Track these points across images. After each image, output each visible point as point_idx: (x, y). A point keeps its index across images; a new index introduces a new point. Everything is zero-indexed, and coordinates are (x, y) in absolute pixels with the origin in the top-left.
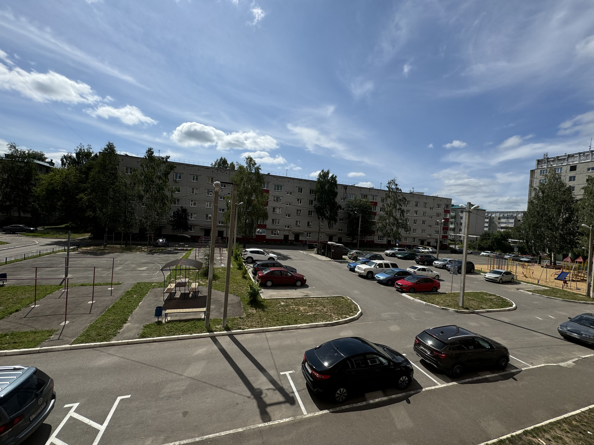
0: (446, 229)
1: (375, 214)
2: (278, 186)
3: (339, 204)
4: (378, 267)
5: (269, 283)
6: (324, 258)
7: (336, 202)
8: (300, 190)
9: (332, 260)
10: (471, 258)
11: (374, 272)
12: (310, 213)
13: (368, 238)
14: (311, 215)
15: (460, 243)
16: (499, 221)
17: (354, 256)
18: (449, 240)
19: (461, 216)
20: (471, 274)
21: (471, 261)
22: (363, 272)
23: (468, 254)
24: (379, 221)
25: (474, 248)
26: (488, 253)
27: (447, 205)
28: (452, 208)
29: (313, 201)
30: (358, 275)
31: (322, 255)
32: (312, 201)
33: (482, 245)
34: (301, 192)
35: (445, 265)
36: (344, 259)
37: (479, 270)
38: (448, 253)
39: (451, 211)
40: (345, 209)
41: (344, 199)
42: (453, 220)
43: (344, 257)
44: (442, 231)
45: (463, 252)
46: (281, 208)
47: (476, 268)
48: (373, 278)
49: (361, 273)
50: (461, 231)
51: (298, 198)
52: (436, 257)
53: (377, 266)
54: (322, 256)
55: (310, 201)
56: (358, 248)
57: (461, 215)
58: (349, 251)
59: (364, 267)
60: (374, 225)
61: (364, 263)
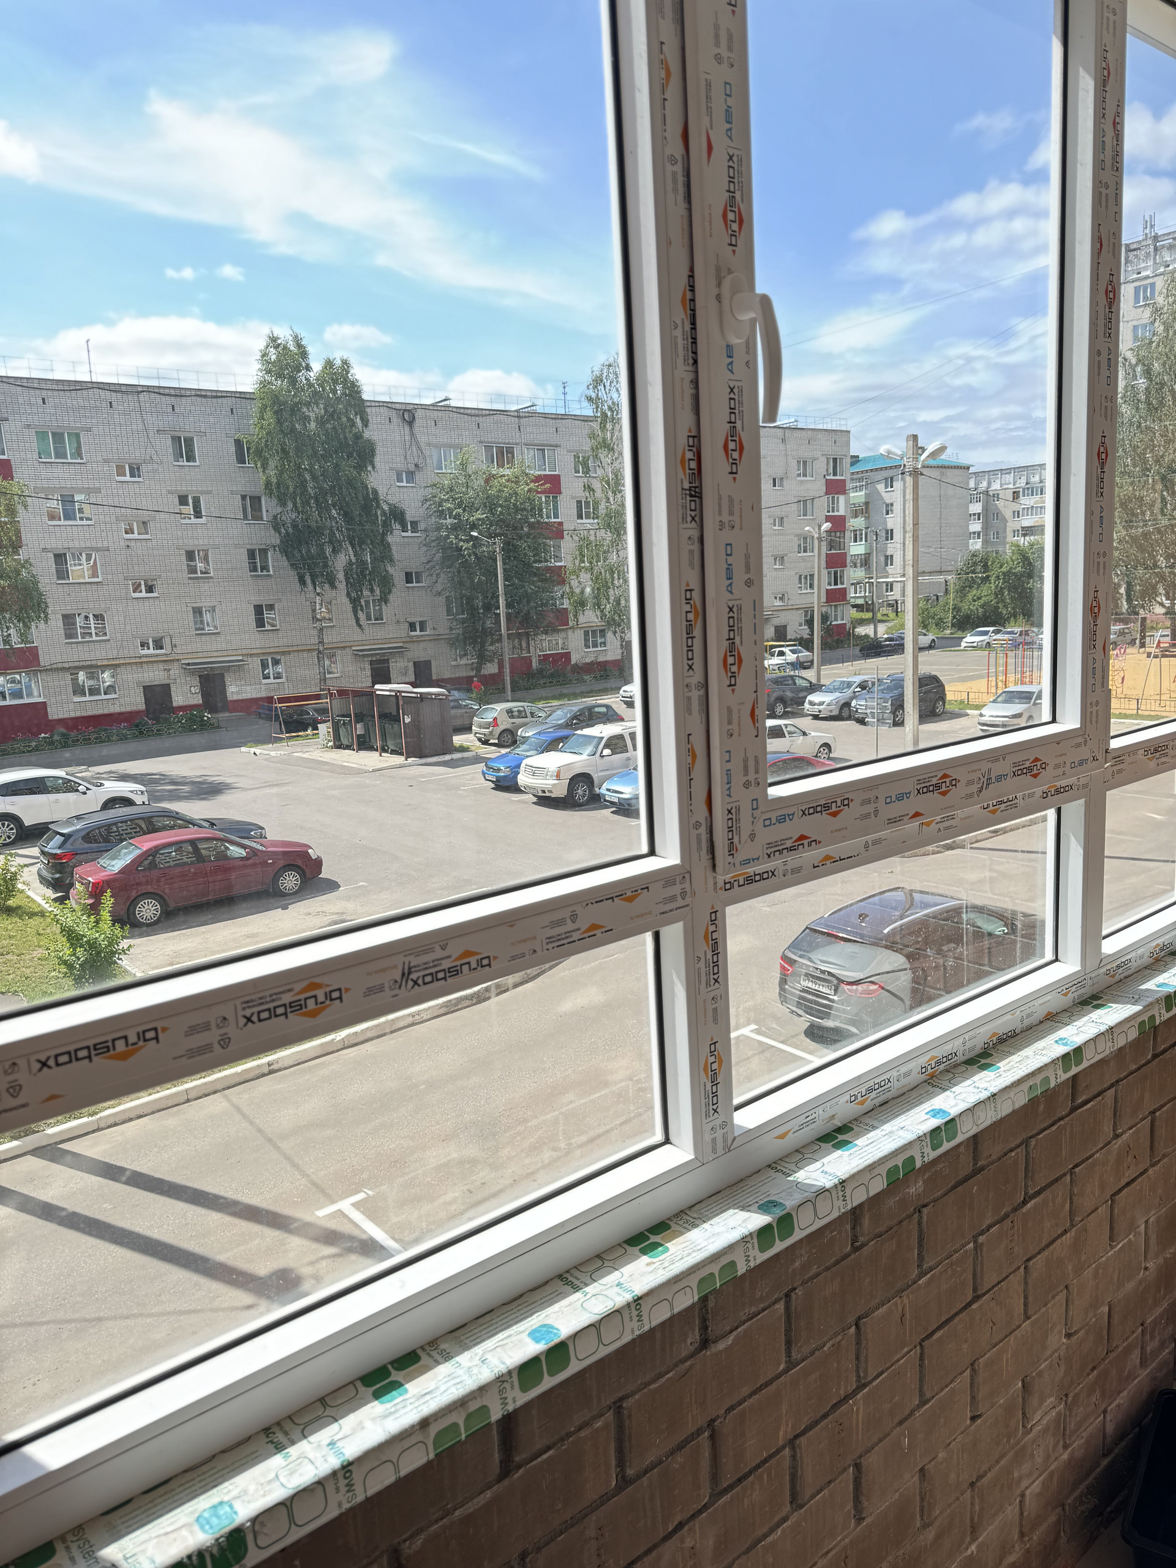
0: (836, 562)
1: (558, 532)
2: (58, 437)
3: (393, 500)
4: (607, 752)
5: (148, 910)
6: (370, 759)
7: (375, 492)
8: (184, 448)
9: (410, 760)
10: (933, 663)
11: (595, 777)
12: (256, 559)
13: (545, 645)
14: (265, 568)
15: (892, 615)
16: (1015, 507)
17: (502, 727)
18: (854, 606)
19: (888, 501)
20: (936, 719)
21: (934, 673)
22: (554, 785)
23: (921, 649)
24: (577, 562)
25: (940, 624)
26: (986, 633)
27: (835, 460)
28: (854, 469)
29: (259, 498)
30: (535, 799)
31: (360, 749)
32: (256, 501)
33: (965, 607)
34: (190, 458)
35: (847, 705)
36: (463, 749)
37: (962, 702)
38: (855, 658)
39: (849, 485)
40: (422, 526)
41: (411, 475)
42: (858, 523)
43: (458, 740)
44: (824, 572)
45: (903, 645)
46: (97, 550)
47: (949, 696)
48: (595, 801)
49: (544, 792)
50: (892, 565)
51: (183, 489)
52: (814, 681)
53: (604, 748)
54: (362, 753)
55: (244, 497)
56: (509, 692)
57: (887, 498)
58: (474, 713)
59: (554, 760)
60: (563, 582)
61: (551, 745)
